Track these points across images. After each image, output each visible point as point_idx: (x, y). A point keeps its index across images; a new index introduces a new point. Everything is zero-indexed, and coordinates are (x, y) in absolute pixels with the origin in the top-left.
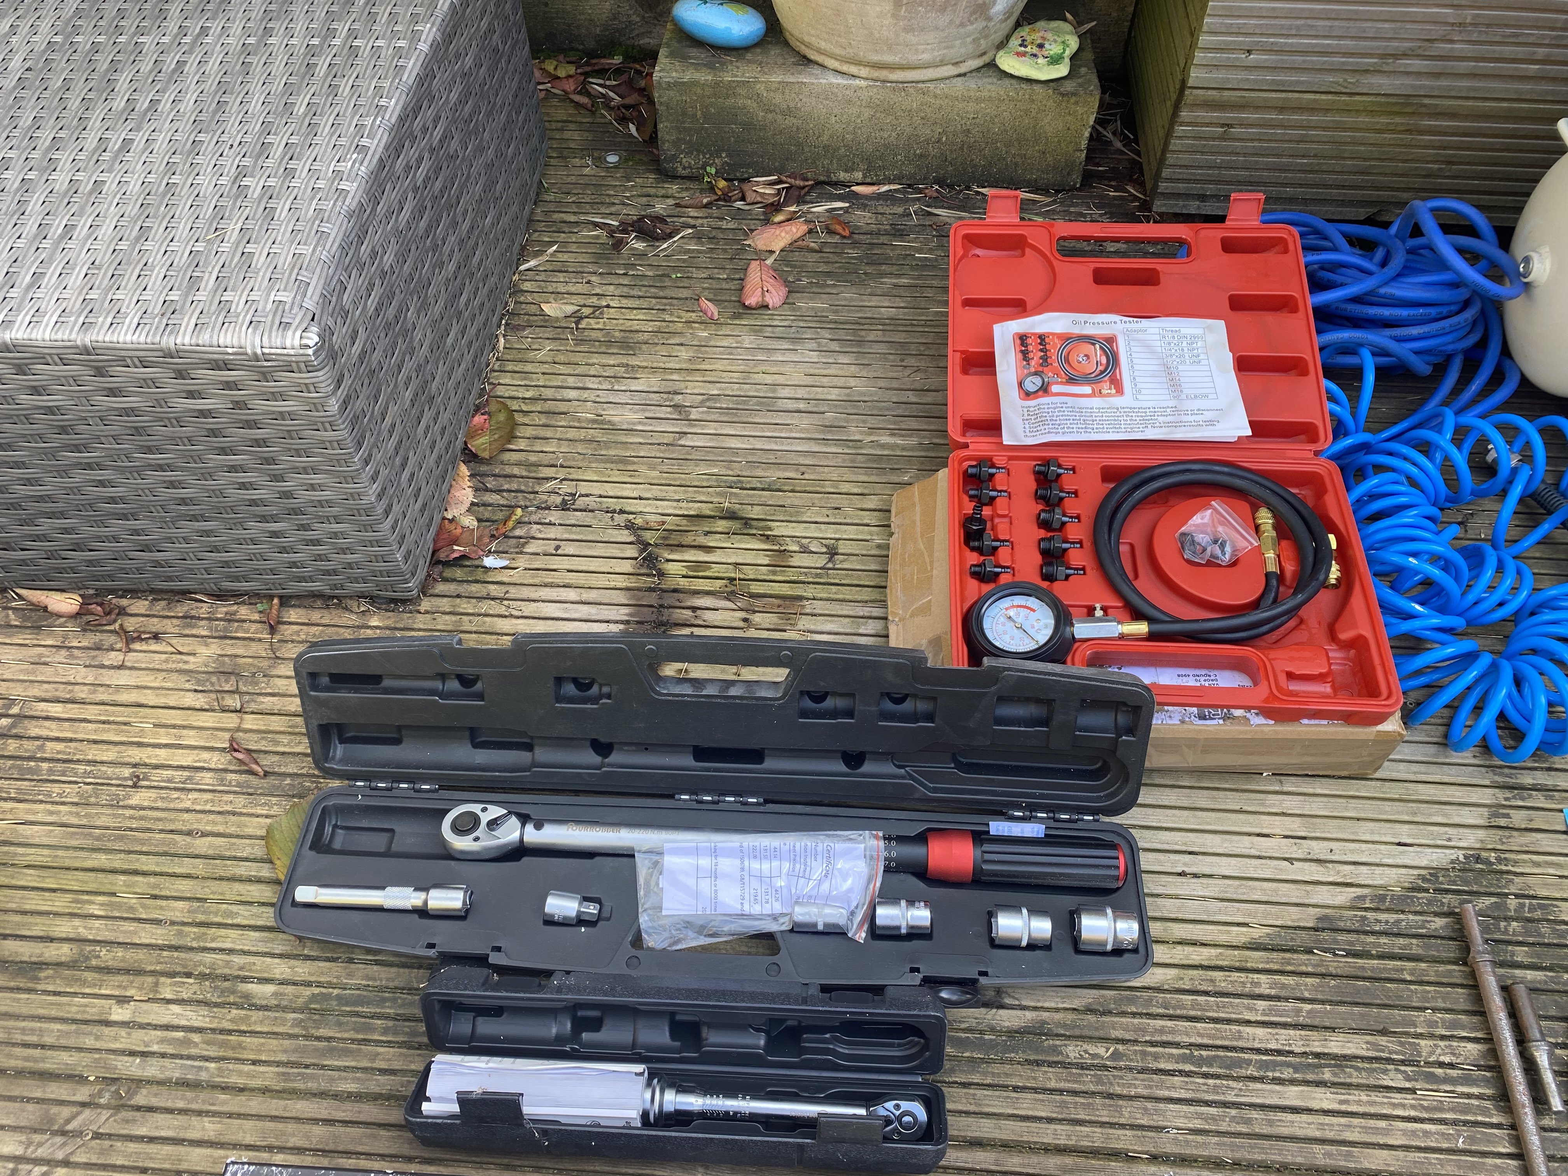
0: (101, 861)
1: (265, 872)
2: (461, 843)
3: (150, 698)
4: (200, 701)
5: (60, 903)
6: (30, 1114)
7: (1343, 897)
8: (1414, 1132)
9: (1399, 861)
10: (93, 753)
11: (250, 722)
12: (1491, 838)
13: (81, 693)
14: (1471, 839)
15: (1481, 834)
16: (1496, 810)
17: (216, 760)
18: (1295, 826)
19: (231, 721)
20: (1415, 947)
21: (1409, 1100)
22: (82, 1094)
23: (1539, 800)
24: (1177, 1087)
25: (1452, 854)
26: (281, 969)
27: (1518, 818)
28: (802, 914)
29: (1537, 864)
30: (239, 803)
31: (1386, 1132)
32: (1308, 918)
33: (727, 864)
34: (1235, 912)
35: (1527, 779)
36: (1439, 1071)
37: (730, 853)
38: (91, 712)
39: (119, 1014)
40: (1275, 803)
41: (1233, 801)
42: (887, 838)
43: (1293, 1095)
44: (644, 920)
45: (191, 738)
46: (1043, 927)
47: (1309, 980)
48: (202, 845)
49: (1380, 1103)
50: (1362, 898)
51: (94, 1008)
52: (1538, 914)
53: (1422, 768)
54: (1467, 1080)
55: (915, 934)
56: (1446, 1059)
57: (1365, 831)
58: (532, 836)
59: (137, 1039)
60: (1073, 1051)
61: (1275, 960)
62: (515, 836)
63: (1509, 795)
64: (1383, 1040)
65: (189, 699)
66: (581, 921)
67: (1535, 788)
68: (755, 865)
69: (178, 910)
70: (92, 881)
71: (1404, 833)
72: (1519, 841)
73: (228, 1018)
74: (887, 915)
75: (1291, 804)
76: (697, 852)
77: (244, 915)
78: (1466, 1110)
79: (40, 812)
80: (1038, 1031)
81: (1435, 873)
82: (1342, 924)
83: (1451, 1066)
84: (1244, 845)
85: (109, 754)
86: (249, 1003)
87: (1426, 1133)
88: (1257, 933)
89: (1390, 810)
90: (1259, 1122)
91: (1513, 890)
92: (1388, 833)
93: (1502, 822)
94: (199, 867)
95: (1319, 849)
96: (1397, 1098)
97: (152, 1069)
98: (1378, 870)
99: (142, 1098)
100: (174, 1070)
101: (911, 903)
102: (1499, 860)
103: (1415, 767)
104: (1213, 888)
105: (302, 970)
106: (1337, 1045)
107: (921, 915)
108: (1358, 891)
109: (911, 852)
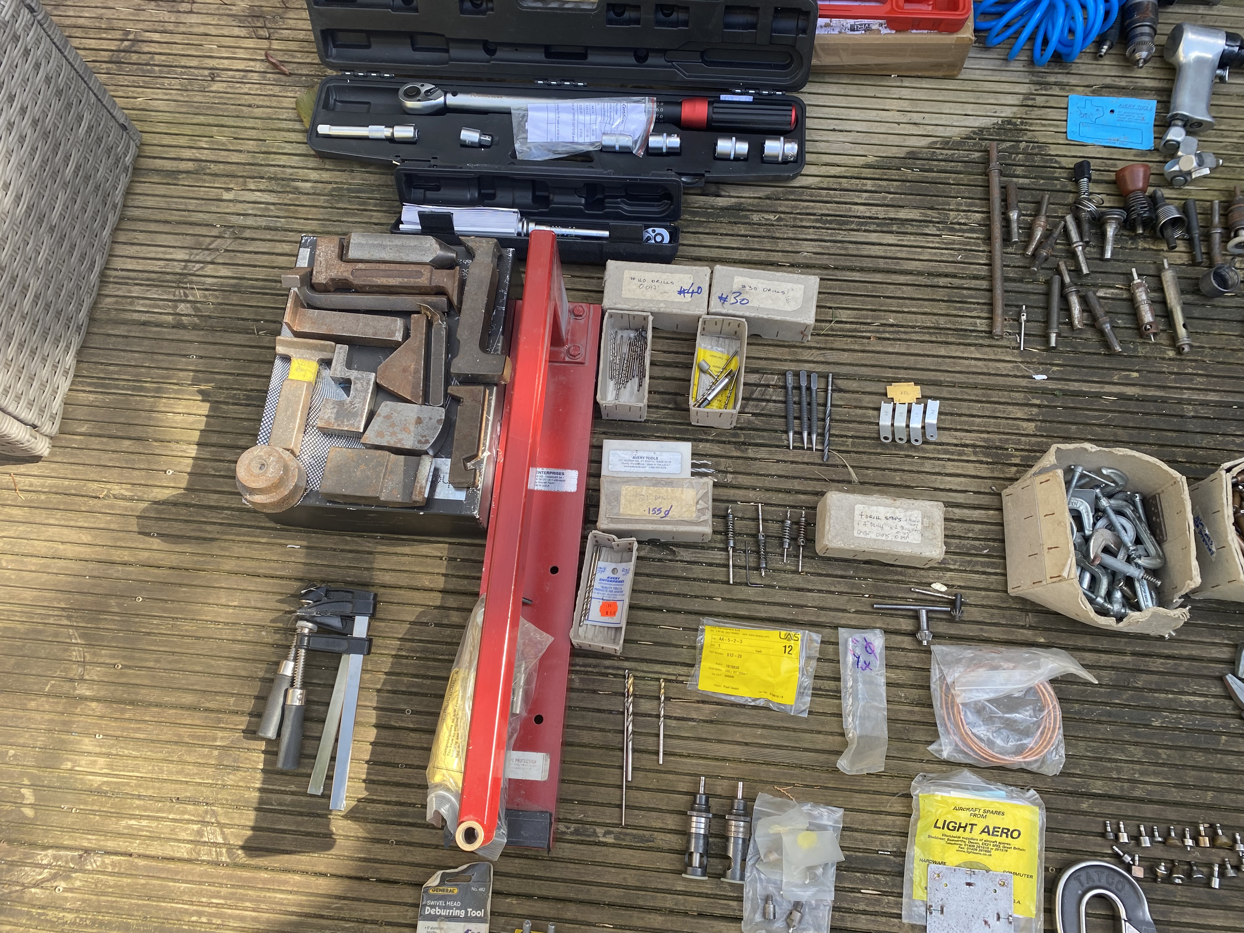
0: (201, 119)
1: (298, 126)
2: (410, 104)
3: (213, 31)
4: (243, 32)
5: (183, 141)
6: (189, 241)
7: (924, 142)
8: (935, 254)
9: (962, 124)
10: (184, 62)
11: (276, 45)
12: (1020, 112)
13: (170, 27)
14: (1008, 112)
15: (1015, 109)
16: (1028, 96)
17: (258, 66)
18: (905, 105)
19: (265, 44)
20: (960, 167)
21: (937, 239)
22: (215, 232)
23: (1056, 91)
24: (811, 234)
25: (995, 120)
26: (314, 175)
27: (1040, 100)
28: (608, 141)
29: (1044, 125)
30: (277, 90)
31: (920, 253)
32: (901, 152)
33: (565, 117)
34: (859, 150)
35: (1052, 79)
36: (957, 227)
37: (566, 110)
38: (178, 38)
39: (227, 196)
41: (870, 91)
42: (658, 102)
43: (873, 237)
44: (517, 146)
45: (241, 54)
46: (743, 147)
47: (895, 183)
48: (258, 112)
49: (921, 241)
50: (936, 143)
51: (213, 193)
52: (1036, 151)
53: (990, 73)
54: (972, 231)
55: (671, 152)
56: (963, 221)
57: (947, 108)
58: (452, 100)
59: (239, 208)
60: (755, 217)
61: (878, 173)
62: (441, 100)
63: (1038, 87)
64: (929, 212)
65: (237, 31)
66: (480, 145)
67: (1056, 84)
68: (581, 117)
69: (251, 145)
70: (198, 130)
71: (970, 109)
72: (1037, 113)
73: (288, 198)
74: (656, 141)
75: (905, 93)
76: (547, 109)
77: (289, 148)
78: (968, 244)
79: (159, 93)
80: (737, 209)
81: (981, 130)
82: (920, 156)
83: (965, 224)
84: (872, 115)
85: (194, 63)
86: (297, 191)
87: (942, 254)
88: (871, 159)
89: (963, 97)
90: (852, 249)
91: (1025, 138)
92: (958, 109)
93: (1030, 103)
94: (259, 124)
95: (916, 117)
96: (931, 238)
97: (250, 221)
98: (949, 128)
99: (247, 234)
100: (262, 222)
101: (669, 135)
102: (1022, 123)
103: (985, 72)
104: (850, 137)
105: (326, 176)
106: (903, 214)
107: (674, 141)
108: (935, 139)
109: (671, 110)
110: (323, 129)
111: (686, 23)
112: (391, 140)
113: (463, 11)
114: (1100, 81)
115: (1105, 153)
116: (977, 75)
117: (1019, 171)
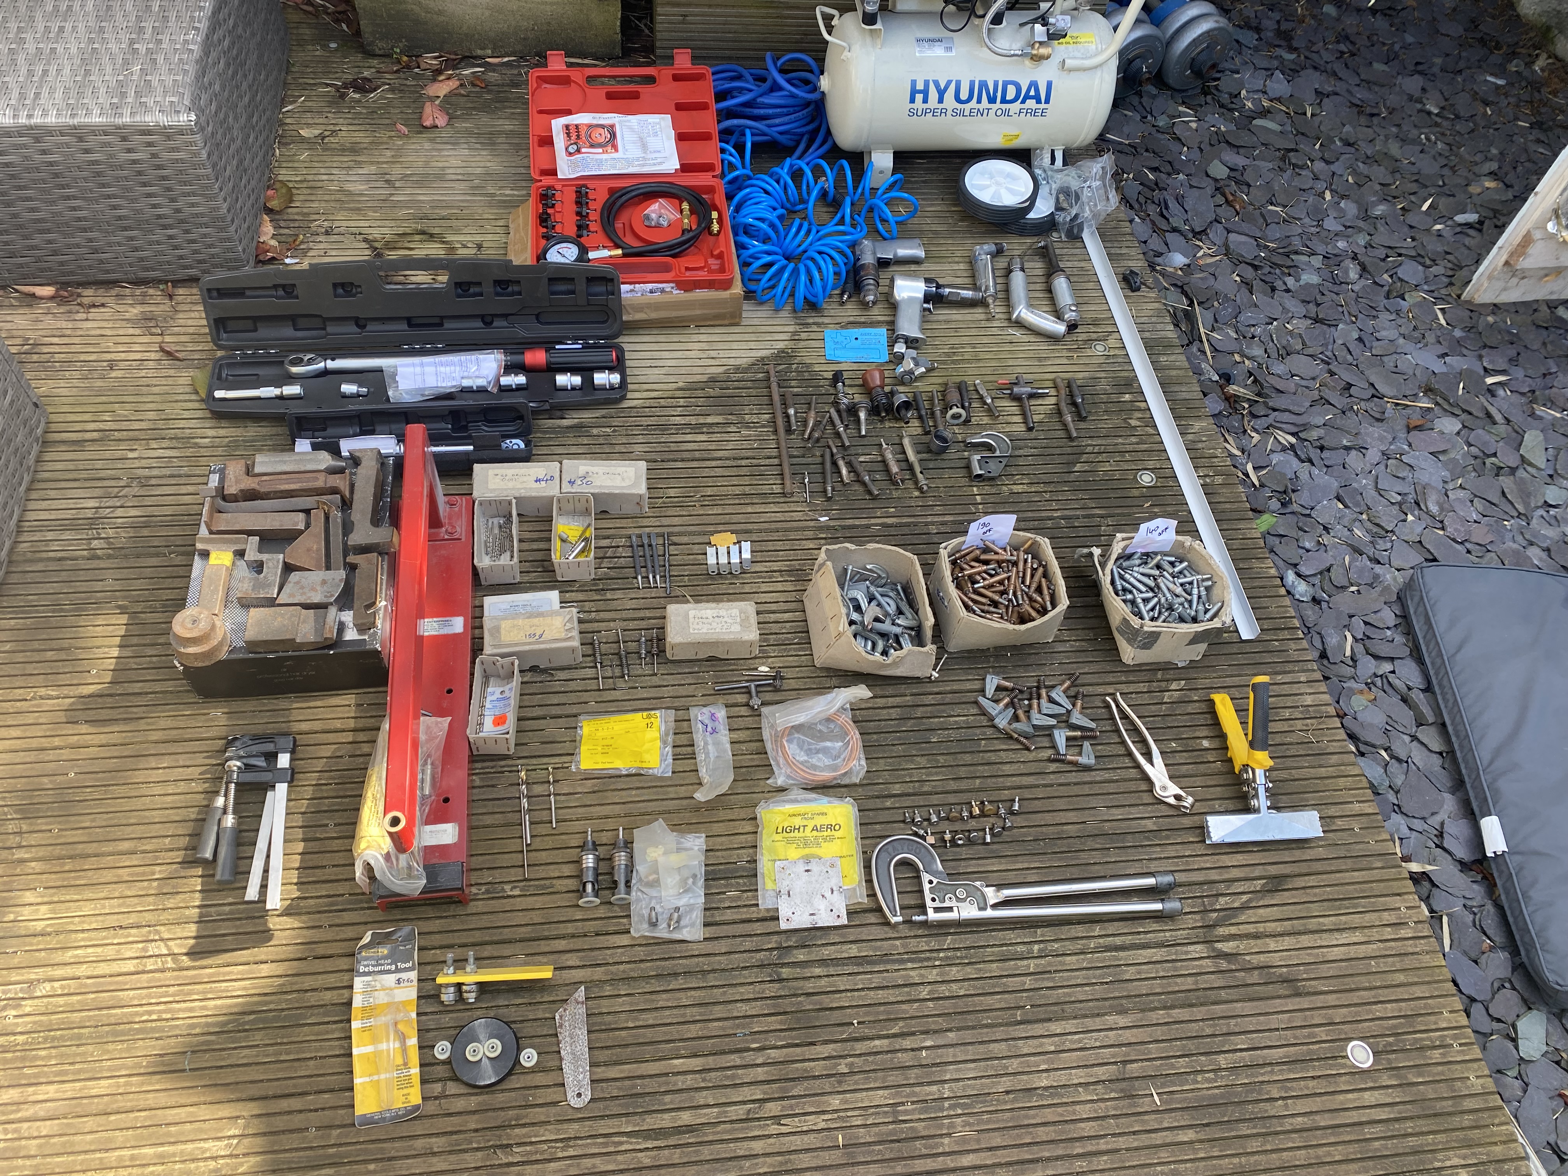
0: (104, 399)
1: (194, 397)
2: (295, 370)
3: (109, 332)
4: (137, 331)
5: (87, 417)
6: (98, 492)
7: (721, 370)
8: (736, 444)
9: (748, 355)
10: (83, 357)
11: (168, 339)
12: (791, 344)
13: (68, 332)
14: (781, 345)
15: (786, 343)
16: (794, 333)
17: (153, 356)
18: (703, 346)
19: (159, 339)
20: (749, 384)
21: (737, 434)
22: (122, 483)
23: (815, 328)
24: (640, 439)
25: (772, 351)
26: (211, 433)
27: (804, 336)
28: (466, 383)
29: (809, 352)
30: (172, 372)
31: (725, 445)
32: (704, 378)
33: (430, 370)
34: (672, 379)
35: (811, 321)
36: (751, 425)
37: (429, 364)
38: (76, 340)
39: (131, 455)
40: (695, 338)
41: (675, 338)
42: (505, 353)
43: (689, 437)
44: (390, 393)
45: (137, 348)
46: (577, 380)
47: (701, 399)
48: (156, 390)
49: (726, 437)
50: (729, 369)
51: (119, 454)
52: (805, 369)
54: (763, 426)
55: (519, 388)
56: (755, 421)
57: (735, 346)
58: (331, 364)
59: (144, 463)
60: (595, 431)
61: (687, 393)
62: (322, 365)
63: (801, 327)
64: (729, 417)
65: (131, 331)
66: (358, 395)
67: (813, 324)
68: (442, 369)
69: (151, 415)
70: (101, 408)
71: (752, 345)
72: (802, 344)
73: (189, 452)
74: (505, 380)
75: (702, 337)
76: (414, 365)
77: (186, 414)
78: (761, 436)
79: (62, 383)
80: (579, 427)
81: (763, 358)
82: (718, 379)
83: (757, 423)
84: (679, 354)
85: (93, 357)
86: (197, 446)
87: (742, 444)
88: (681, 384)
89: (747, 337)
90: (673, 447)
91: (796, 361)
92: (742, 345)
93: (796, 338)
94: (158, 398)
95: (713, 354)
96: (732, 434)
97: (155, 472)
98: (738, 359)
99: (153, 482)
100: (167, 472)
101: (516, 374)
102: (792, 352)
103: (760, 320)
104: (663, 371)
105: (222, 432)
106: (710, 420)
107: (521, 379)
108: (728, 367)
109: (517, 358)
110: (219, 394)
111: (520, 293)
112: (281, 398)
113: (336, 296)
114: (846, 320)
115: (855, 367)
116: (756, 322)
117: (793, 383)
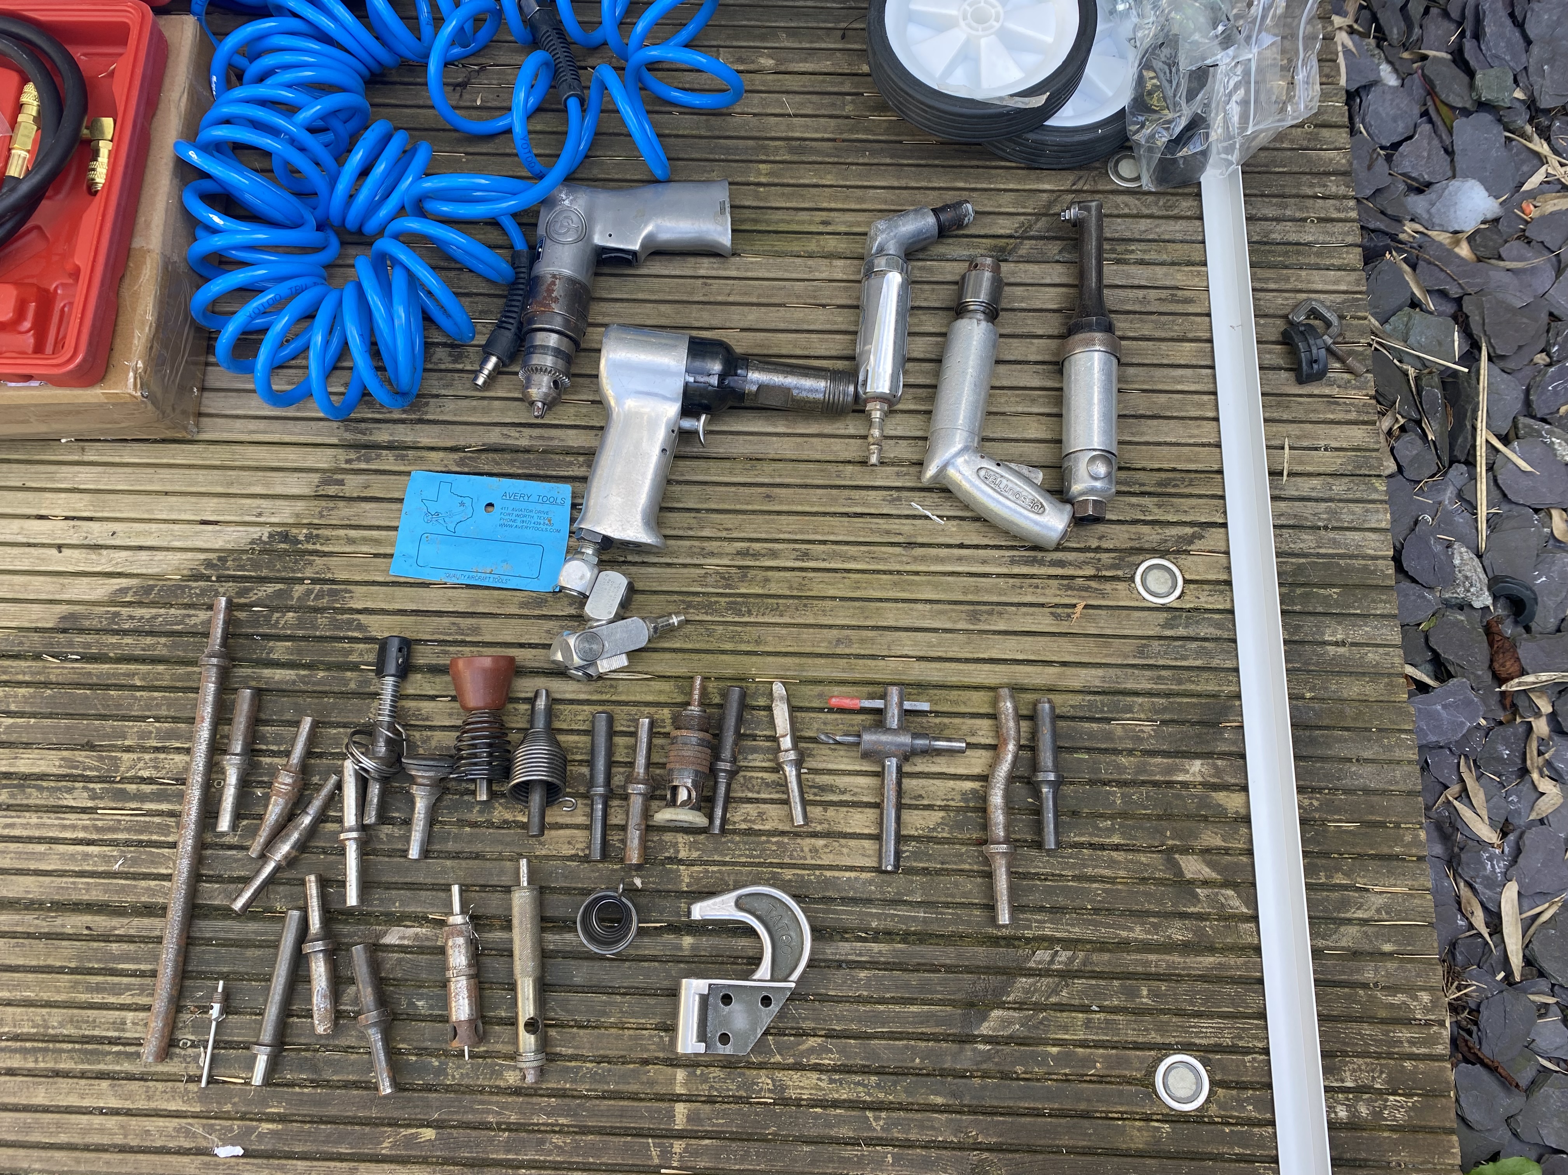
7: (101, 590)
8: (72, 857)
9: (189, 544)
12: (310, 511)
14: (284, 513)
15: (300, 506)
16: (330, 476)
18: (81, 505)
21: (85, 820)
23: (388, 461)
25: (255, 532)
27: (353, 485)
29: (351, 541)
31: (42, 856)
32: (46, 617)
35: (383, 435)
36: (132, 788)
40: (68, 476)
41: (16, 476)
47: (22, 691)
49: (51, 827)
50: (124, 591)
52: (324, 602)
53: (262, 425)
54: (159, 796)
56: (145, 774)
57: (162, 508)
63: (353, 455)
64: (81, 756)
67: (390, 447)
71: (209, 509)
72: (344, 512)
75: (85, 477)
78: (145, 828)
81: (225, 555)
82: (87, 623)
83: (150, 781)
84: (11, 530)
87: (86, 856)
89: (203, 481)
91: (309, 573)
92: (186, 509)
93: (332, 490)
95: (97, 532)
96: (72, 818)
98: (160, 555)
102: (309, 538)
103: (253, 425)
108: (124, 582)
114: (475, 438)
115: (462, 601)
116: (238, 430)
117: (280, 650)
